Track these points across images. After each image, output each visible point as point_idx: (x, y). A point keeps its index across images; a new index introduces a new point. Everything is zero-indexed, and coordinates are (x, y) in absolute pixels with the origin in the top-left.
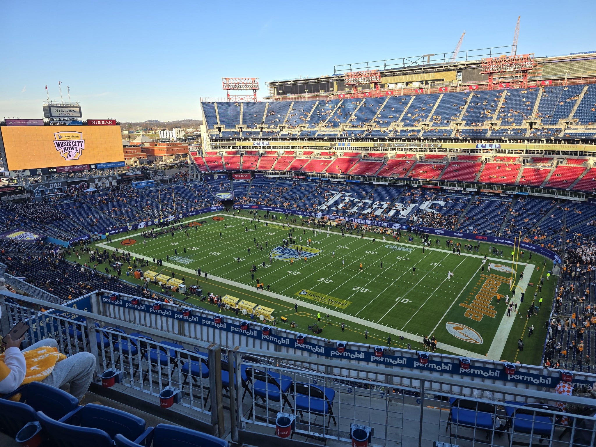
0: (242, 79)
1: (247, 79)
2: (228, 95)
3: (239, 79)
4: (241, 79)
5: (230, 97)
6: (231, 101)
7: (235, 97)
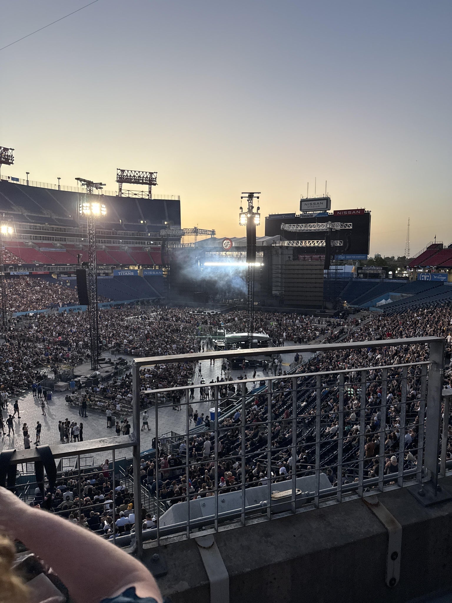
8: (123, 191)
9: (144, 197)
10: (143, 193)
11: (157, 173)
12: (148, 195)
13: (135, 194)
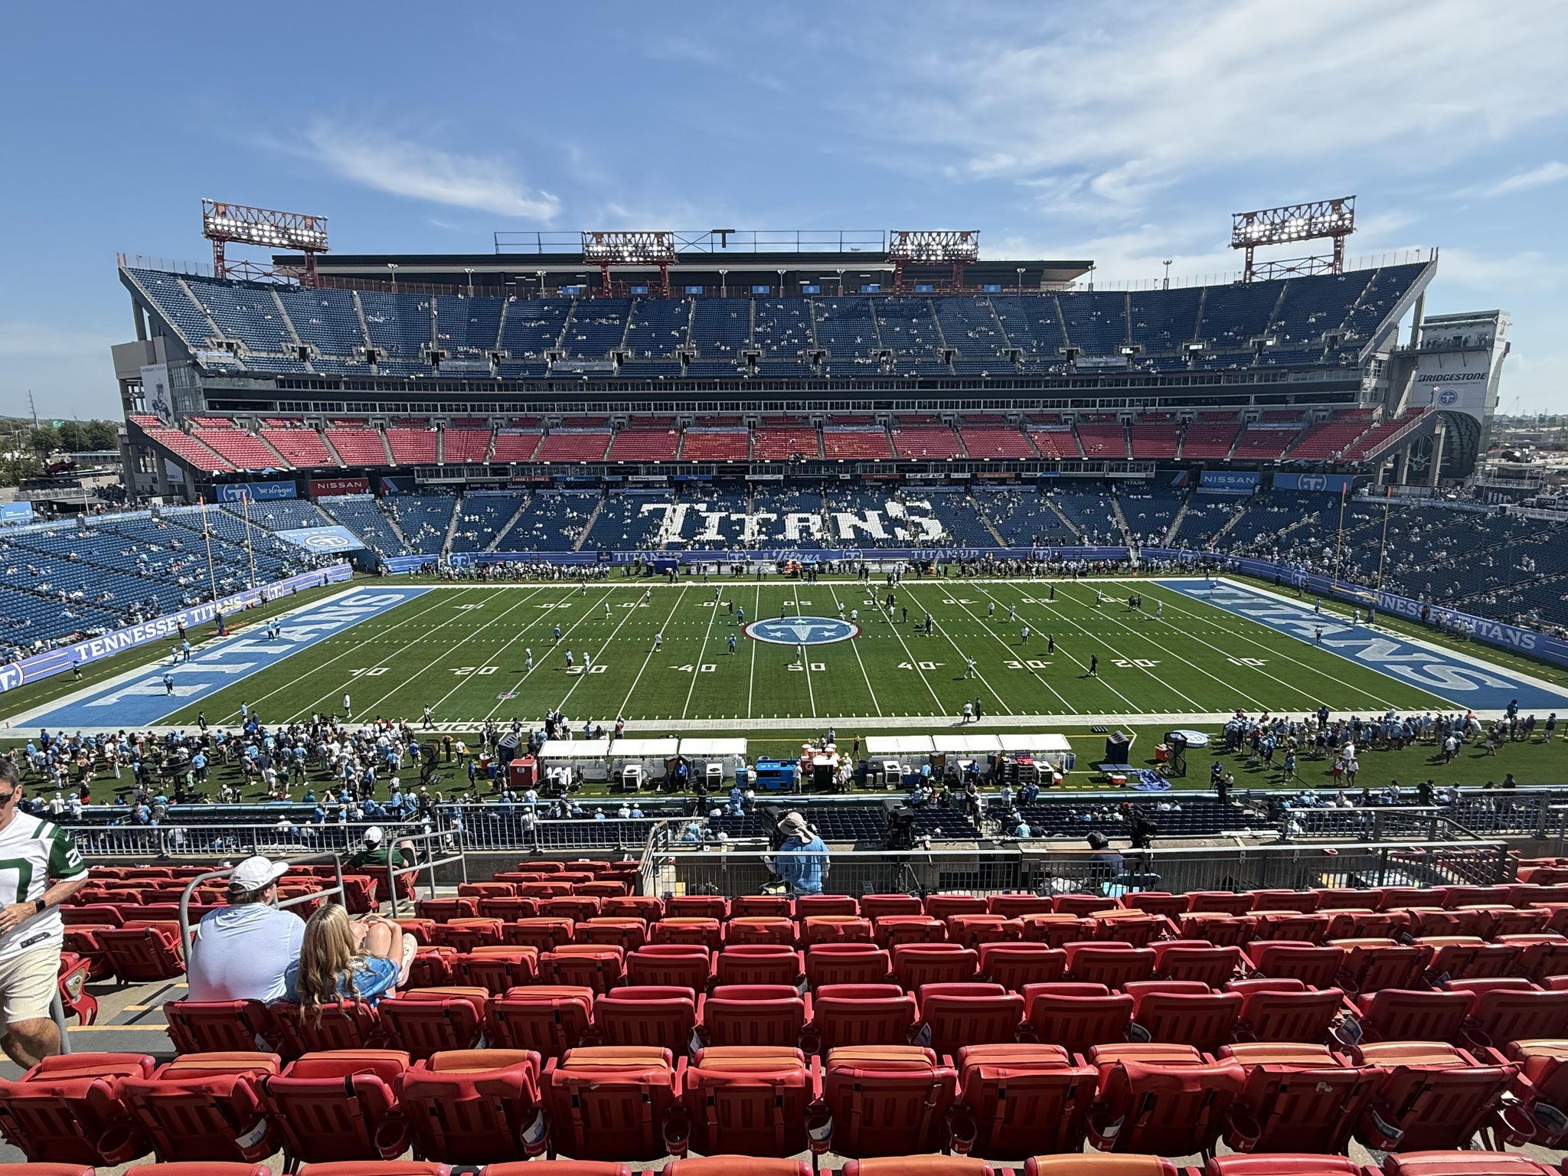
0: (273, 213)
1: (289, 218)
2: (220, 258)
3: (260, 211)
4: (267, 214)
5: (227, 265)
6: (229, 276)
7: (242, 268)
8: (1254, 268)
9: (1315, 272)
10: (1316, 262)
11: (1354, 197)
12: (1330, 265)
13: (1290, 270)
